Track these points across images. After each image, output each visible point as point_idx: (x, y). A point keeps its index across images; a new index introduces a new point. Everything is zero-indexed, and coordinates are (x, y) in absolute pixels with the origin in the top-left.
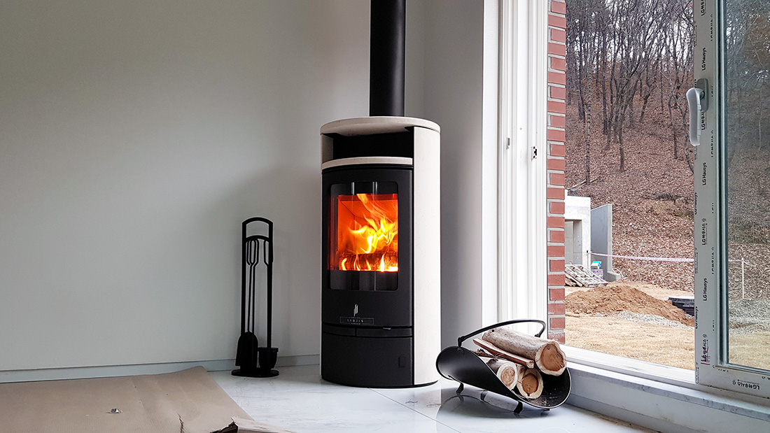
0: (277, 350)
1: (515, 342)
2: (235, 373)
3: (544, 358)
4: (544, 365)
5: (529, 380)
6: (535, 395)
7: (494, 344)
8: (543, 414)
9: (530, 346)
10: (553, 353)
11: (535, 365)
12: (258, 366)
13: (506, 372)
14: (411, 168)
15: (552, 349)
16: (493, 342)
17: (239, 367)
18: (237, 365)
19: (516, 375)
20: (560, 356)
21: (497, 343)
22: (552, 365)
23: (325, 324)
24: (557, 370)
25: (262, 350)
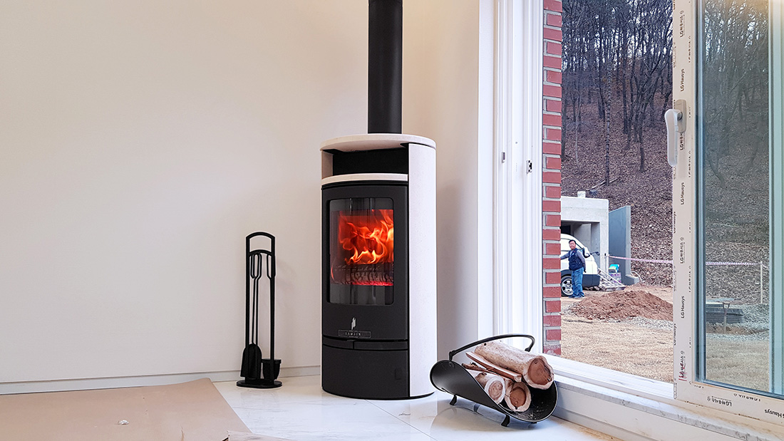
0: (280, 361)
1: (505, 355)
2: (240, 384)
3: (532, 372)
4: (531, 379)
5: (518, 394)
6: (523, 408)
7: (485, 358)
8: (529, 426)
9: (518, 360)
10: (540, 367)
11: (523, 380)
12: (262, 377)
13: (494, 385)
14: (406, 184)
15: (539, 363)
16: (485, 355)
17: (244, 378)
18: (241, 376)
19: (504, 389)
20: (547, 370)
21: (488, 356)
22: (539, 379)
23: (325, 337)
24: (544, 383)
25: (266, 361)
